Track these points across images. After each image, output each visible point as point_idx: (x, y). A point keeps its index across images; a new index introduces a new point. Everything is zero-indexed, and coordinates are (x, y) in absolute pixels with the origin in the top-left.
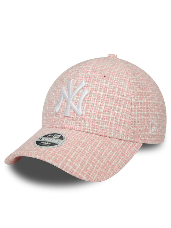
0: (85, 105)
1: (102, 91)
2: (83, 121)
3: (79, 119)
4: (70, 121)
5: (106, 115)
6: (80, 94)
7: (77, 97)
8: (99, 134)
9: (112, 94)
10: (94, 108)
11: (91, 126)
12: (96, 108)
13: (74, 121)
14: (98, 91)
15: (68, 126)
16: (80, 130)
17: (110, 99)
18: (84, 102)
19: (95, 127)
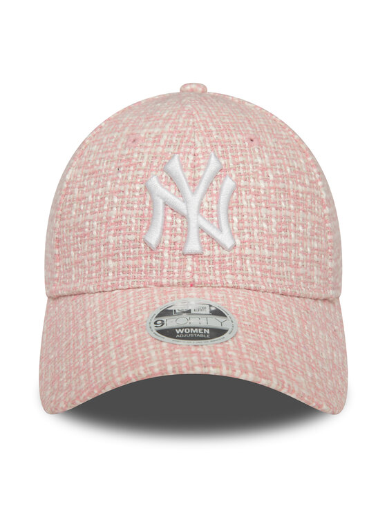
0: (235, 219)
1: (260, 177)
2: (238, 262)
3: (227, 258)
4: (205, 264)
5: (284, 241)
6: (215, 192)
7: (210, 199)
8: (280, 293)
9: (283, 184)
10: (255, 224)
11: (258, 273)
12: (260, 225)
13: (214, 263)
14: (252, 180)
15: (202, 278)
16: (236, 285)
17: (282, 196)
18: (230, 211)
19: (268, 274)
